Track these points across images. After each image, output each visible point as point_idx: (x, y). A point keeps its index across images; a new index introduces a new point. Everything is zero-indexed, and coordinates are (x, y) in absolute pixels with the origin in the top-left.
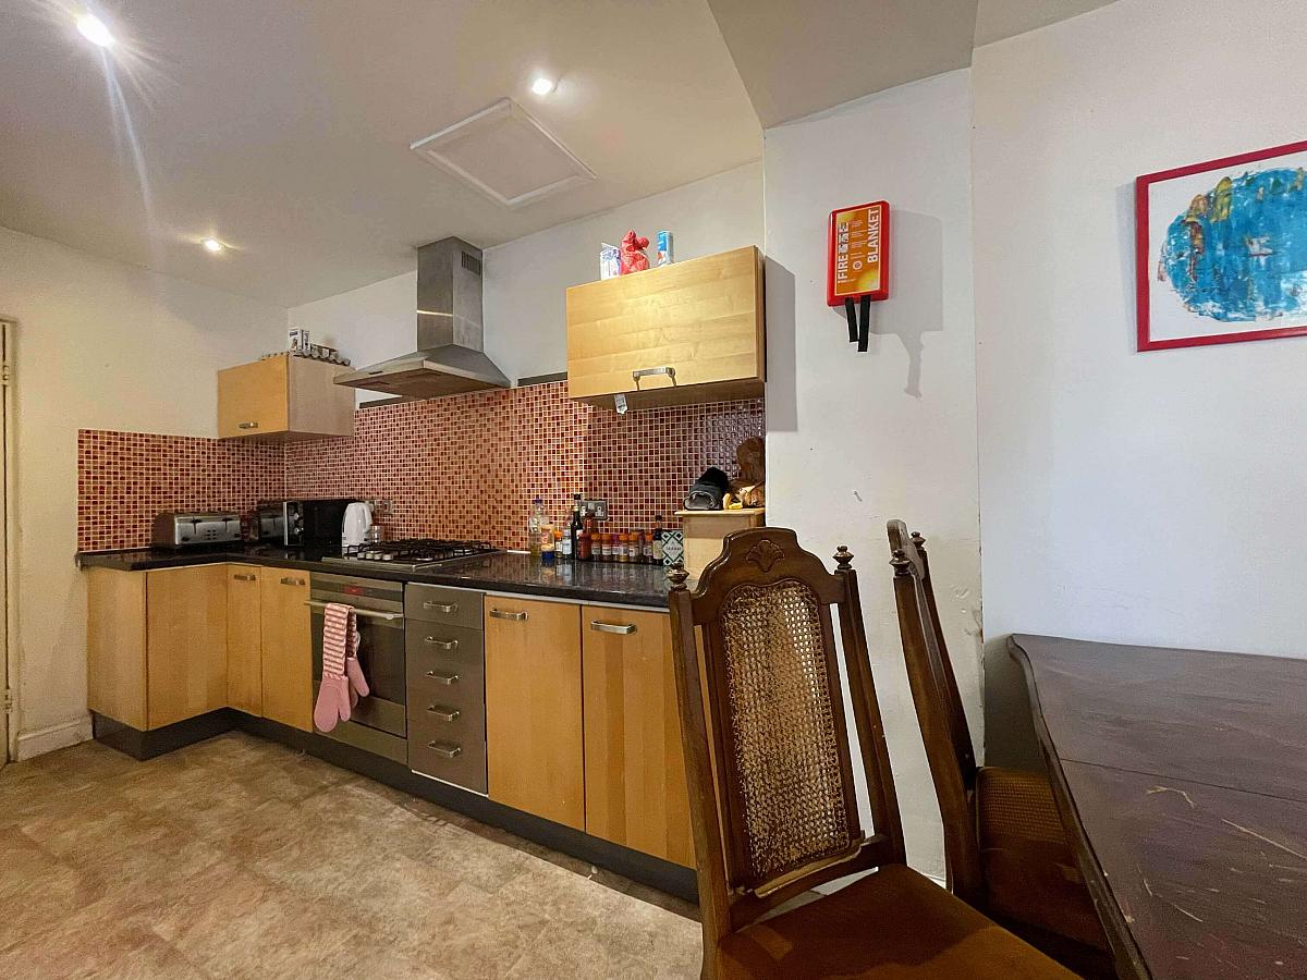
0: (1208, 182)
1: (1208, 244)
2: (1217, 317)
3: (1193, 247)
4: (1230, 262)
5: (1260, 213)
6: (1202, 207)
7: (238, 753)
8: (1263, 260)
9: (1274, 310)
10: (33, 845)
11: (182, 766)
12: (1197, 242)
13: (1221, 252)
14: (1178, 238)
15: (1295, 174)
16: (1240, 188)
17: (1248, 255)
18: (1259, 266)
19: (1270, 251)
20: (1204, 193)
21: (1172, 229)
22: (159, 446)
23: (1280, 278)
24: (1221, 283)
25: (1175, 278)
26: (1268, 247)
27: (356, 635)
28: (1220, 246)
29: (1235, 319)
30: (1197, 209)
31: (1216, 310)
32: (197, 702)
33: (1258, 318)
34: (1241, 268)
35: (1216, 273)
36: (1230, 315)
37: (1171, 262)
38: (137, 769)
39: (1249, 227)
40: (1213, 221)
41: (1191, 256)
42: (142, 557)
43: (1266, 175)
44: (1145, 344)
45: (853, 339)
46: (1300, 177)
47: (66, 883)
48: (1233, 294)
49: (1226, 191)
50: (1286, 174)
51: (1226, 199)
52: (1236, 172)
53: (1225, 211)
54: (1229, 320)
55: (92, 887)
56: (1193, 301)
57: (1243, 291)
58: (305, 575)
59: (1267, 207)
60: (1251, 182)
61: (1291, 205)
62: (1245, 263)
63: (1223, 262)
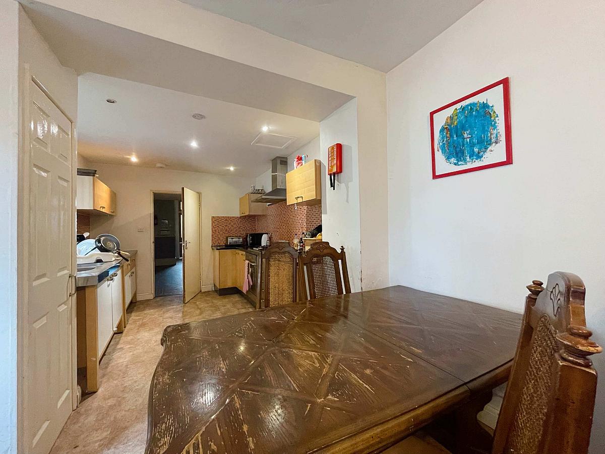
0: (450, 111)
1: (451, 136)
2: (455, 164)
3: (447, 137)
4: (458, 142)
5: (466, 121)
6: (449, 121)
7: (236, 298)
8: (468, 140)
9: (472, 159)
10: (197, 306)
11: (225, 298)
12: (448, 135)
13: (455, 138)
14: (442, 134)
15: (476, 104)
16: (460, 112)
17: (464, 139)
18: (467, 142)
19: (470, 136)
20: (449, 116)
21: (440, 132)
22: (227, 219)
23: (474, 147)
24: (456, 151)
25: (442, 150)
26: (469, 134)
27: (250, 269)
28: (455, 136)
29: (461, 164)
30: (448, 122)
31: (455, 161)
32: (229, 285)
33: (468, 163)
34: (462, 144)
35: (454, 146)
36: (459, 163)
37: (441, 144)
38: (218, 297)
39: (464, 128)
40: (452, 126)
41: (446, 141)
42: (224, 247)
43: (467, 106)
44: (435, 177)
45: (332, 186)
46: (478, 105)
47: (198, 312)
48: (460, 155)
49: (456, 114)
50: (474, 104)
51: (456, 117)
52: (458, 106)
53: (456, 122)
54: (459, 165)
55: (201, 314)
56: (448, 158)
57: (463, 152)
58: (244, 253)
59: (469, 118)
60: (463, 109)
61: (476, 116)
62: (463, 142)
63: (456, 142)
